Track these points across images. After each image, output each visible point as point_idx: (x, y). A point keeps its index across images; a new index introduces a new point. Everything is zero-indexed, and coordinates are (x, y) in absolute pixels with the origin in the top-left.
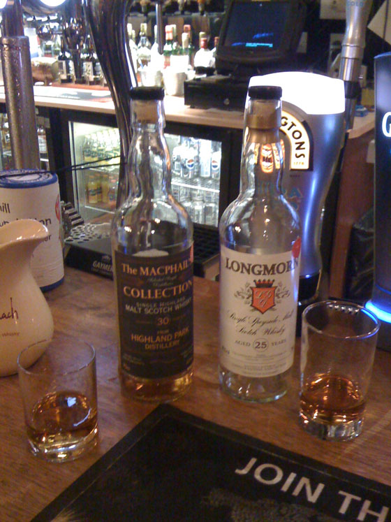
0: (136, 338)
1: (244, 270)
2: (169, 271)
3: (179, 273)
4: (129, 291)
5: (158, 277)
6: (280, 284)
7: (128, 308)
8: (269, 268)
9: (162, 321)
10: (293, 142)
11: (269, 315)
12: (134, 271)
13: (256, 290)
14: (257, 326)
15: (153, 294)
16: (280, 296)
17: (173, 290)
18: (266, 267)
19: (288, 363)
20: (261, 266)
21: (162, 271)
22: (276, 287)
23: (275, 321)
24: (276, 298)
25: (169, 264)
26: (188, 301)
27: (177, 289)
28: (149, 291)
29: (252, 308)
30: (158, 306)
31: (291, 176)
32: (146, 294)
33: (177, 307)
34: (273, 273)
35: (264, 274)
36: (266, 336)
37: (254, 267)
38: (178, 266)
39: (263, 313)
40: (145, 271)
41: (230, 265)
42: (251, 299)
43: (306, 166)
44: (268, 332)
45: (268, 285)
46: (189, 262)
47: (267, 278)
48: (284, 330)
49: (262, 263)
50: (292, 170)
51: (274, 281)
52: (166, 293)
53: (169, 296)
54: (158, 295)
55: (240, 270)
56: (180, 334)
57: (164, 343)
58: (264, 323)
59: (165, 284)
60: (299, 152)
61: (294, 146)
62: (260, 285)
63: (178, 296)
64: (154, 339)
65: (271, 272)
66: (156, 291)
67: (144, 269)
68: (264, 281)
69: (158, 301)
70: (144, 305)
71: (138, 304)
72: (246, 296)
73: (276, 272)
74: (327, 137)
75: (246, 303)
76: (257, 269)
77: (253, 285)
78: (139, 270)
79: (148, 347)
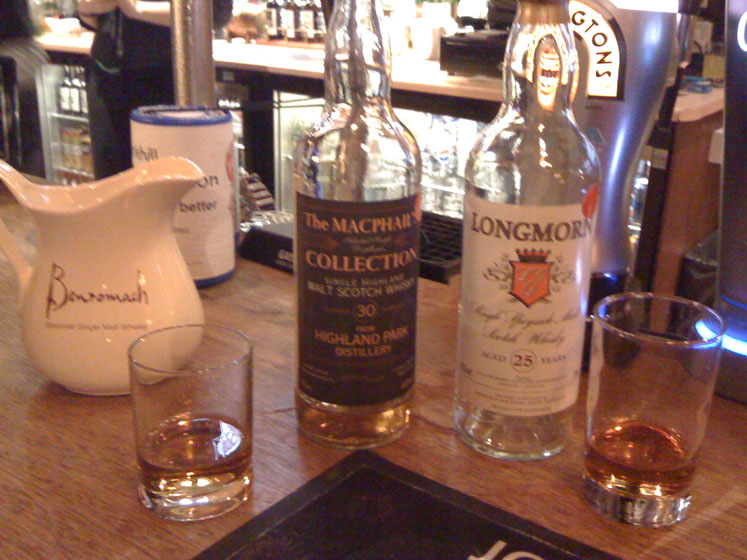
0: (324, 336)
1: (502, 233)
2: (379, 228)
3: (395, 233)
4: (314, 259)
5: (361, 235)
6: (560, 259)
7: (311, 286)
8: (543, 229)
9: (364, 311)
10: (592, 50)
11: (538, 310)
12: (323, 225)
13: (519, 267)
14: (518, 328)
15: (351, 264)
16: (559, 279)
17: (383, 260)
18: (537, 228)
19: (570, 397)
21: (368, 226)
22: (552, 263)
23: (548, 321)
24: (552, 282)
25: (380, 216)
27: (391, 261)
28: (346, 259)
29: (511, 297)
30: (359, 285)
31: (587, 108)
32: (341, 264)
34: (549, 239)
35: (535, 240)
37: (517, 227)
38: (394, 221)
39: (527, 306)
40: (340, 226)
41: (478, 225)
43: (613, 93)
45: (540, 259)
46: (413, 219)
47: (539, 246)
48: (562, 339)
50: (591, 97)
51: (549, 252)
52: (374, 264)
53: (377, 269)
54: (361, 267)
55: (495, 232)
56: (393, 335)
57: (366, 346)
58: (530, 323)
59: (372, 249)
60: (602, 68)
61: (594, 58)
62: (526, 258)
63: (393, 272)
64: (350, 340)
65: (545, 237)
66: (357, 259)
67: (339, 221)
68: (534, 251)
69: (358, 277)
70: (336, 282)
71: (327, 280)
72: (502, 276)
73: (553, 237)
75: (502, 288)
76: (522, 230)
77: (515, 257)
78: (331, 223)
79: (341, 352)
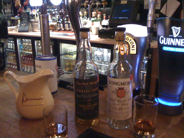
0: (81, 106)
1: (115, 84)
2: (91, 84)
3: (94, 85)
4: (78, 90)
5: (87, 86)
6: (126, 89)
7: (78, 96)
8: (123, 83)
9: (89, 100)
10: (131, 45)
11: (123, 99)
12: (80, 84)
13: (119, 90)
14: (119, 103)
15: (86, 91)
16: (127, 92)
17: (92, 90)
18: (122, 83)
19: (130, 116)
20: (120, 83)
21: (89, 84)
22: (125, 90)
23: (125, 101)
24: (125, 93)
25: (91, 82)
26: (97, 94)
27: (94, 90)
28: (85, 90)
29: (117, 97)
30: (87, 95)
31: (130, 56)
32: (84, 91)
33: (94, 96)
34: (124, 85)
35: (121, 85)
36: (123, 106)
37: (118, 83)
38: (94, 83)
39: (121, 98)
40: (83, 84)
41: (110, 83)
42: (117, 93)
43: (135, 53)
44: (123, 104)
45: (122, 89)
46: (97, 82)
47: (122, 86)
48: (128, 104)
49: (120, 82)
50: (131, 54)
51: (124, 88)
52: (90, 91)
53: (91, 92)
54: (88, 92)
55: (113, 84)
56: (95, 105)
57: (89, 107)
58: (121, 101)
59: (90, 88)
60: (133, 49)
61: (131, 47)
62: (120, 89)
63: (94, 92)
64: (86, 106)
65: (123, 85)
66: (87, 90)
67: (83, 83)
68: (121, 87)
69: (87, 94)
70: (83, 95)
71: (81, 95)
72: (115, 93)
73: (125, 84)
74: (142, 44)
75: (115, 95)
76: (119, 84)
77: (118, 89)
78: (81, 83)
79: (84, 109)
